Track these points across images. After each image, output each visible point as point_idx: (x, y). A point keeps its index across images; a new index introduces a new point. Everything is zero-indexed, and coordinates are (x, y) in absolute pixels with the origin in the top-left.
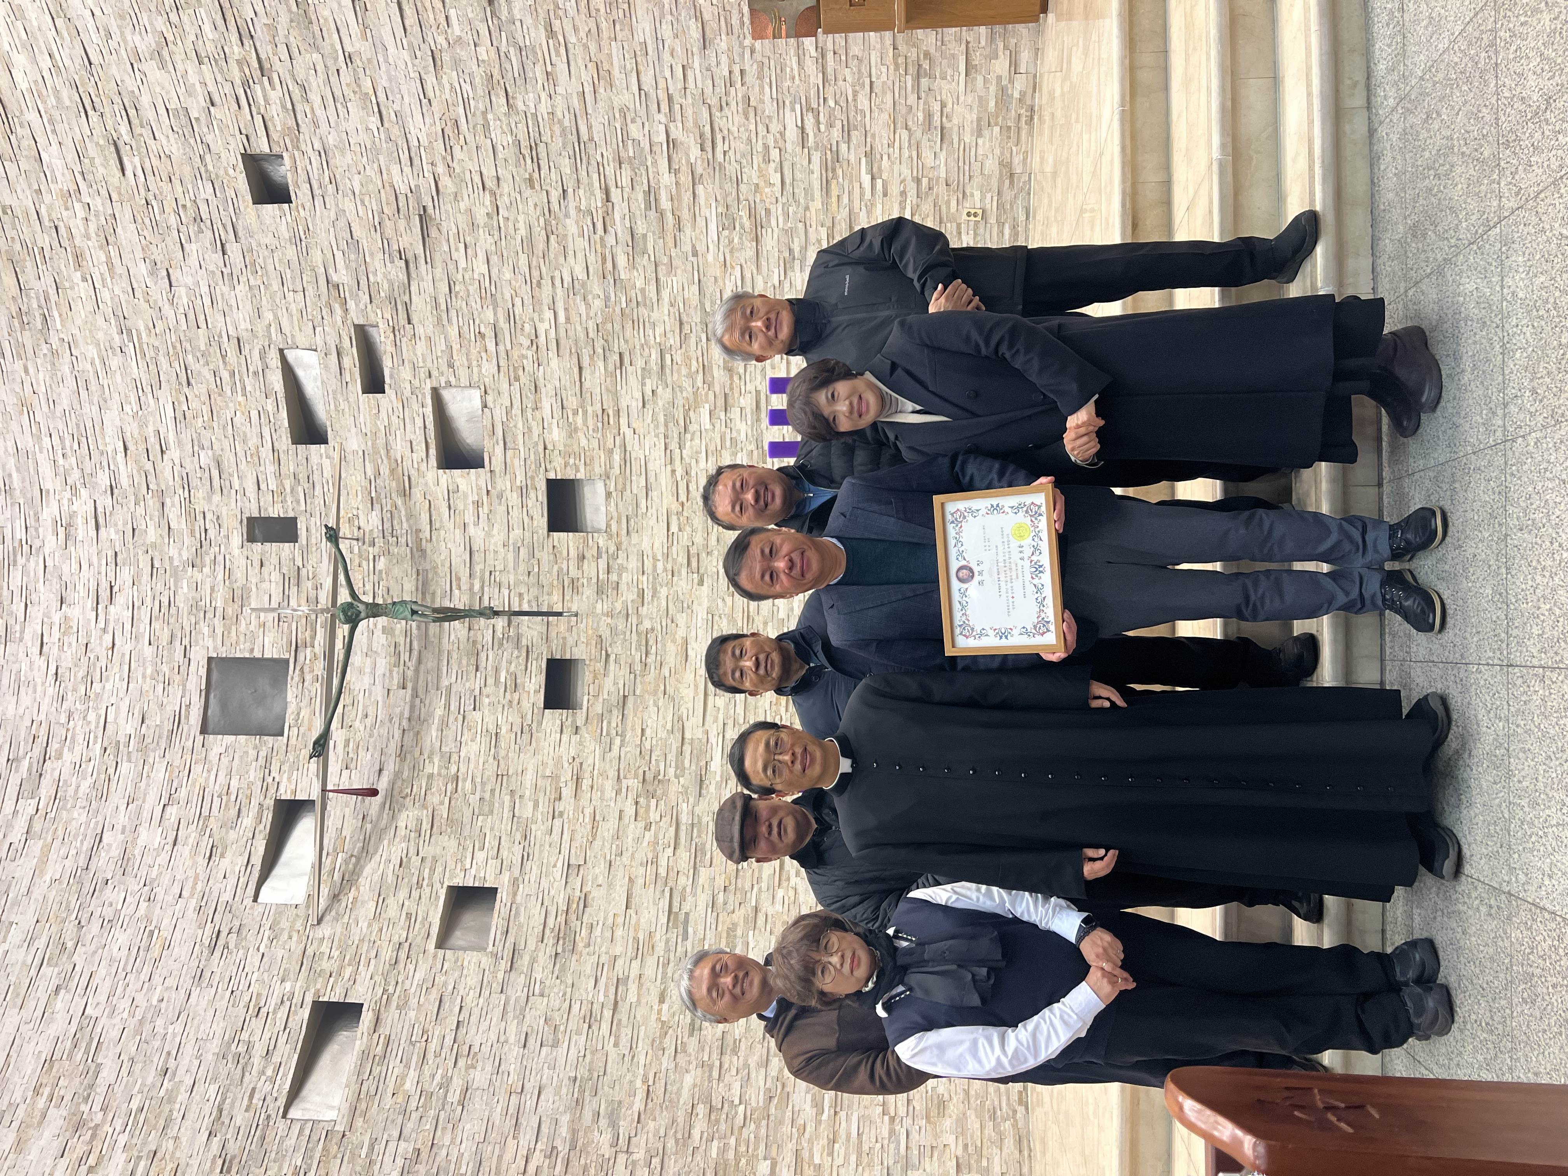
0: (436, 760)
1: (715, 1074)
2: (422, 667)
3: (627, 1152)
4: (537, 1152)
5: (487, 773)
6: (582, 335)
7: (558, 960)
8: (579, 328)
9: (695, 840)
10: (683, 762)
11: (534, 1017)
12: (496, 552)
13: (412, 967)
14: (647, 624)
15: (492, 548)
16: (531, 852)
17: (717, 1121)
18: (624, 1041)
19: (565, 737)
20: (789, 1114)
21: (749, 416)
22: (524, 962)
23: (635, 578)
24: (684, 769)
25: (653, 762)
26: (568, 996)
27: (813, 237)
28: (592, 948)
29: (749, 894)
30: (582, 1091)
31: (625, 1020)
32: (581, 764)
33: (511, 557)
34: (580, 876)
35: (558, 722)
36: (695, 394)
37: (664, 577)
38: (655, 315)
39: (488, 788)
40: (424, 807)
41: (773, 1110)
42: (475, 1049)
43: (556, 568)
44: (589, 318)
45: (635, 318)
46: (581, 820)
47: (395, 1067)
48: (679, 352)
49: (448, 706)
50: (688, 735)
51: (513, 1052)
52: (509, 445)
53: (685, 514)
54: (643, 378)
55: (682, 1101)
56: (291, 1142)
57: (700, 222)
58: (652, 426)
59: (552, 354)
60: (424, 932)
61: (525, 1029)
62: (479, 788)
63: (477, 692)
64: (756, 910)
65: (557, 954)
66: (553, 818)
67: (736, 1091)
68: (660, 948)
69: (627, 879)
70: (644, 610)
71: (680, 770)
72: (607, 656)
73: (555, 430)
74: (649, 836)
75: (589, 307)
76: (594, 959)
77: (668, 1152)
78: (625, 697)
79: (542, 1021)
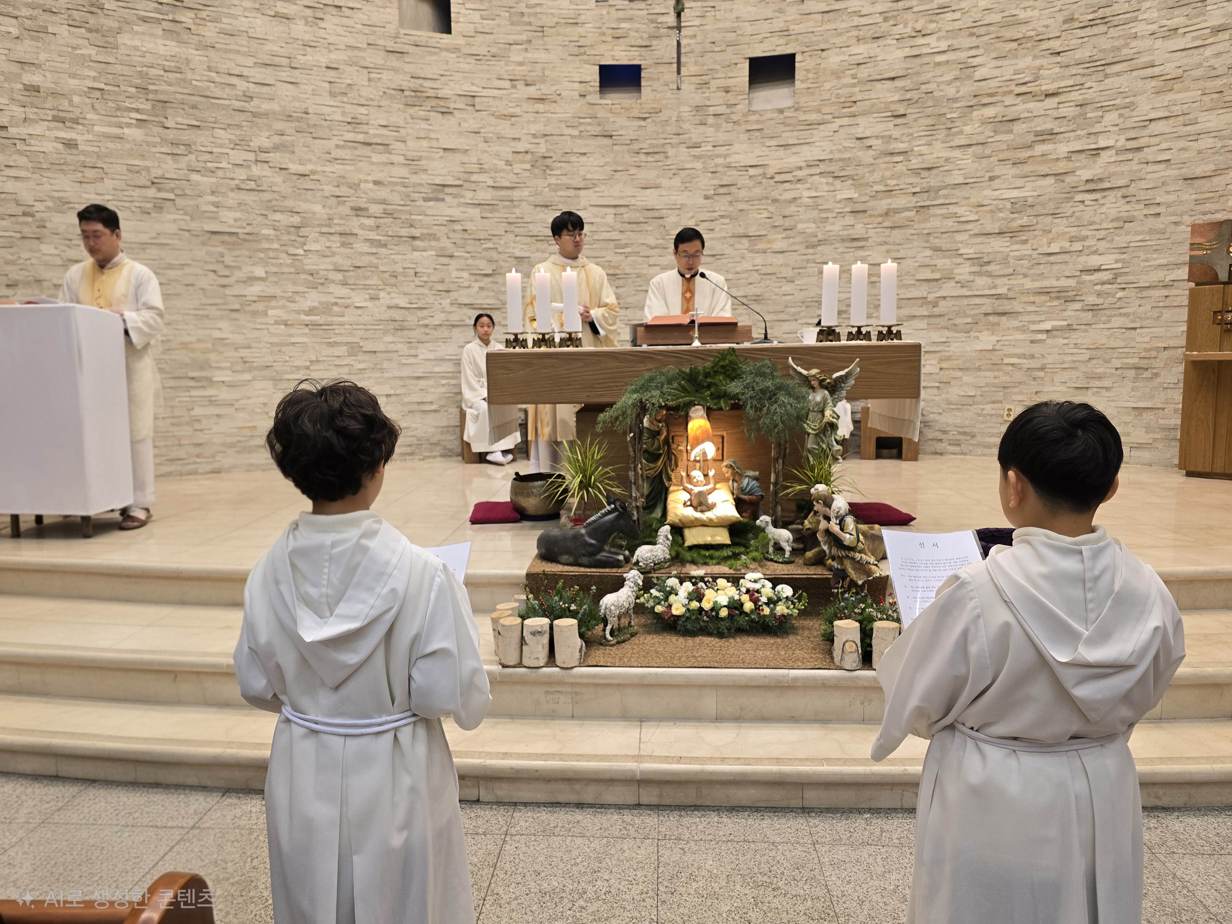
1: (324, 230)
3: (257, 161)
4: (246, 84)
5: (544, 17)
6: (923, 78)
7: (398, 92)
8: (930, 75)
9: (501, 204)
10: (560, 190)
11: (351, 75)
14: (671, 152)
15: (735, 6)
16: (482, 62)
17: (289, 233)
18: (340, 153)
19: (577, 85)
20: (302, 289)
21: (846, 232)
22: (394, 61)
23: (710, 139)
25: (560, 164)
26: (370, 103)
27: (999, 281)
28: (410, 121)
29: (462, 250)
30: (299, 120)
31: (358, 152)
32: (555, 102)
33: (729, 25)
34: (466, 107)
35: (588, 79)
36: (867, 185)
37: (711, 164)
38: (938, 145)
39: (532, 20)
41: (302, 276)
42: (321, 24)
43: (718, 67)
44: (939, 84)
45: (936, 127)
46: (510, 105)
48: (905, 168)
52: (826, 15)
53: (764, 181)
54: (882, 137)
55: (300, 203)
57: (1020, 182)
58: (841, 147)
59: (908, 52)
61: (341, 67)
63: (611, 2)
64: (451, 256)
65: (403, 91)
66: (511, 80)
67: (314, 247)
68: (415, 179)
69: (467, 148)
70: (683, 149)
71: (556, 188)
72: (645, 119)
73: (838, 59)
74: (501, 164)
75: (949, 83)
76: (402, 124)
77: (261, 194)
78: (611, 136)
79: (348, 81)
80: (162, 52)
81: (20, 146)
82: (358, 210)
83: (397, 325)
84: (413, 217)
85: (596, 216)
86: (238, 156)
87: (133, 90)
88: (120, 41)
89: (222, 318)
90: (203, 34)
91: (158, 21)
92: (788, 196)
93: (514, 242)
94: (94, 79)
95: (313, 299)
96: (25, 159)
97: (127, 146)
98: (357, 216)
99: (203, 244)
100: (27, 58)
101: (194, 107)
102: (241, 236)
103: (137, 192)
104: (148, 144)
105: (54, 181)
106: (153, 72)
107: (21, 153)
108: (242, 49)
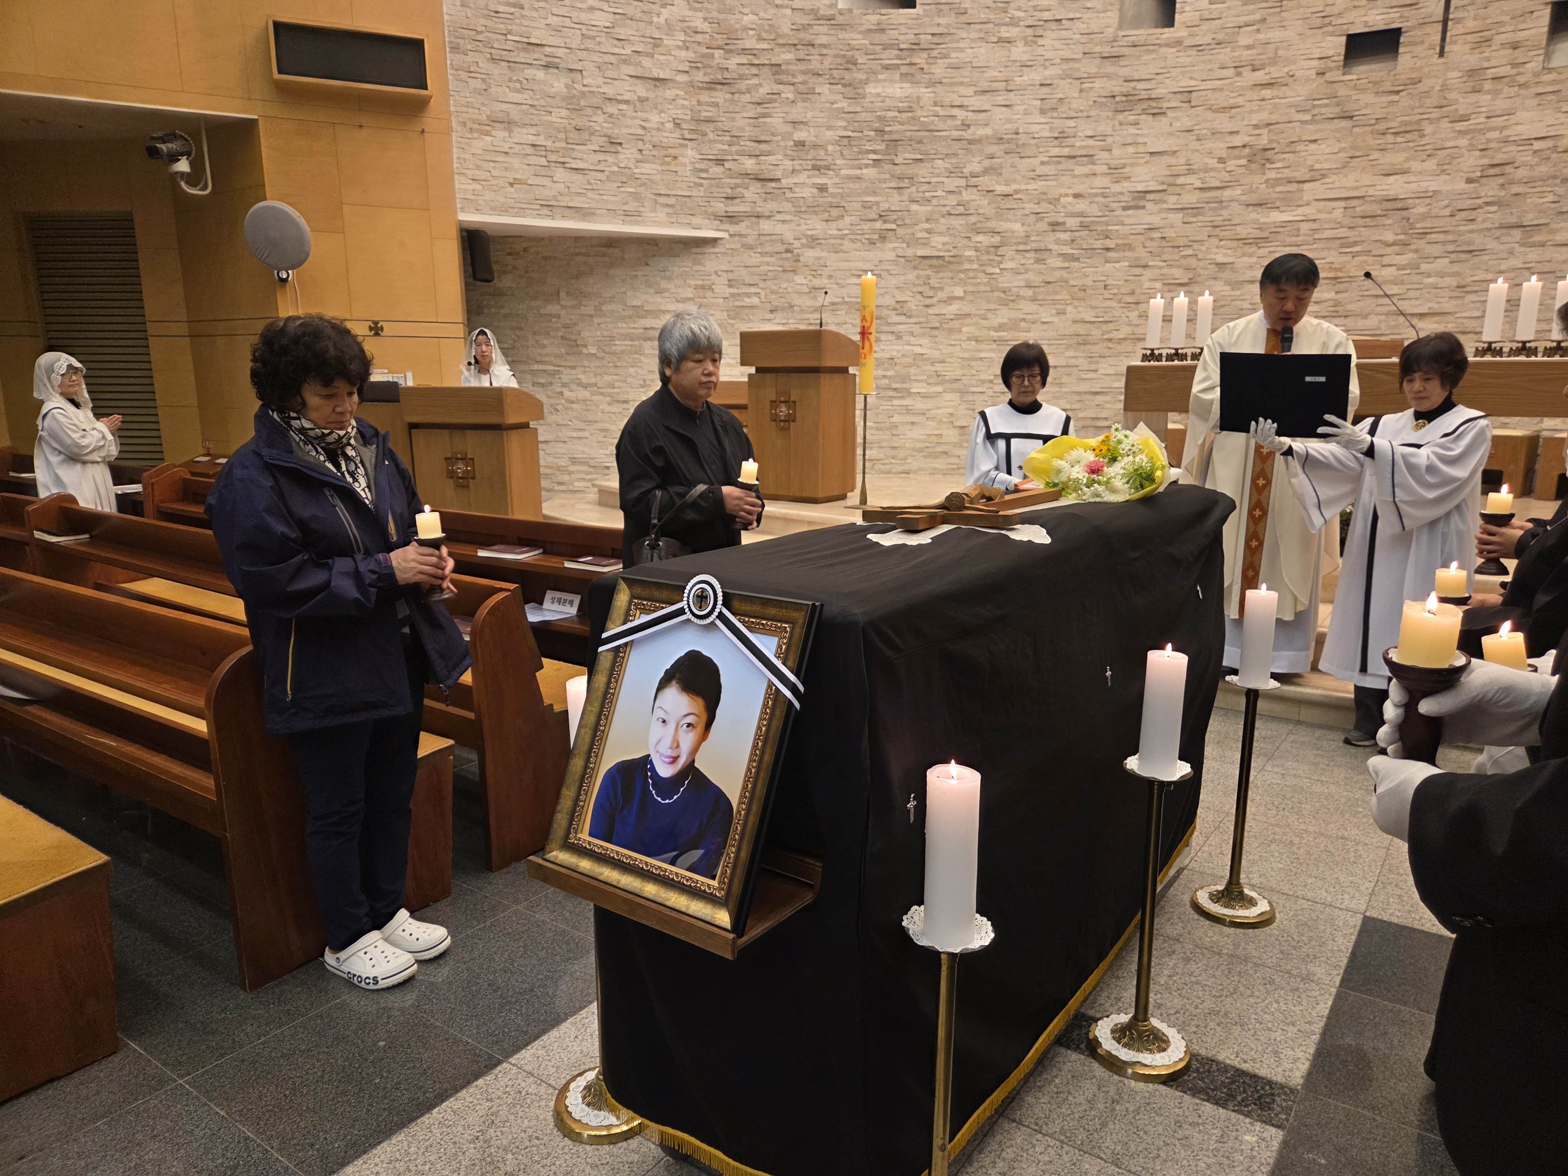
1: (1021, 247)
3: (967, 186)
4: (965, 113)
7: (1109, 99)
9: (1207, 206)
10: (1280, 185)
11: (1063, 89)
14: (1429, 129)
16: (1205, 52)
17: (988, 253)
18: (1045, 170)
19: (1315, 63)
20: (993, 306)
22: (1109, 68)
24: (1274, 186)
25: (1283, 156)
26: (1080, 114)
28: (1118, 127)
29: (1158, 259)
30: (1009, 141)
31: (1062, 167)
32: (1286, 85)
34: (1181, 105)
35: (1331, 53)
37: (1481, 140)
41: (996, 294)
42: (1040, 41)
46: (1232, 95)
50: (1306, 186)
51: (1035, 76)
55: (1002, 223)
61: (1055, 82)
65: (1114, 97)
66: (1236, 67)
67: (1009, 265)
68: (1117, 188)
69: (1176, 149)
70: (1445, 124)
71: (1273, 183)
72: (1398, 92)
74: (1213, 162)
76: (1109, 131)
77: (969, 218)
78: (1352, 117)
79: (1060, 96)
80: (898, 95)
81: (789, 194)
82: (1055, 226)
83: (1080, 339)
84: (1110, 228)
85: (1319, 211)
86: (952, 183)
87: (872, 133)
88: (867, 90)
89: (923, 335)
90: (933, 71)
91: (897, 66)
93: (1217, 247)
94: (845, 128)
95: (1004, 316)
96: (790, 205)
97: (864, 185)
98: (1054, 231)
99: (915, 268)
100: (799, 118)
101: (920, 142)
102: (947, 259)
103: (866, 226)
104: (880, 181)
105: (809, 222)
106: (890, 114)
107: (788, 200)
108: (966, 80)
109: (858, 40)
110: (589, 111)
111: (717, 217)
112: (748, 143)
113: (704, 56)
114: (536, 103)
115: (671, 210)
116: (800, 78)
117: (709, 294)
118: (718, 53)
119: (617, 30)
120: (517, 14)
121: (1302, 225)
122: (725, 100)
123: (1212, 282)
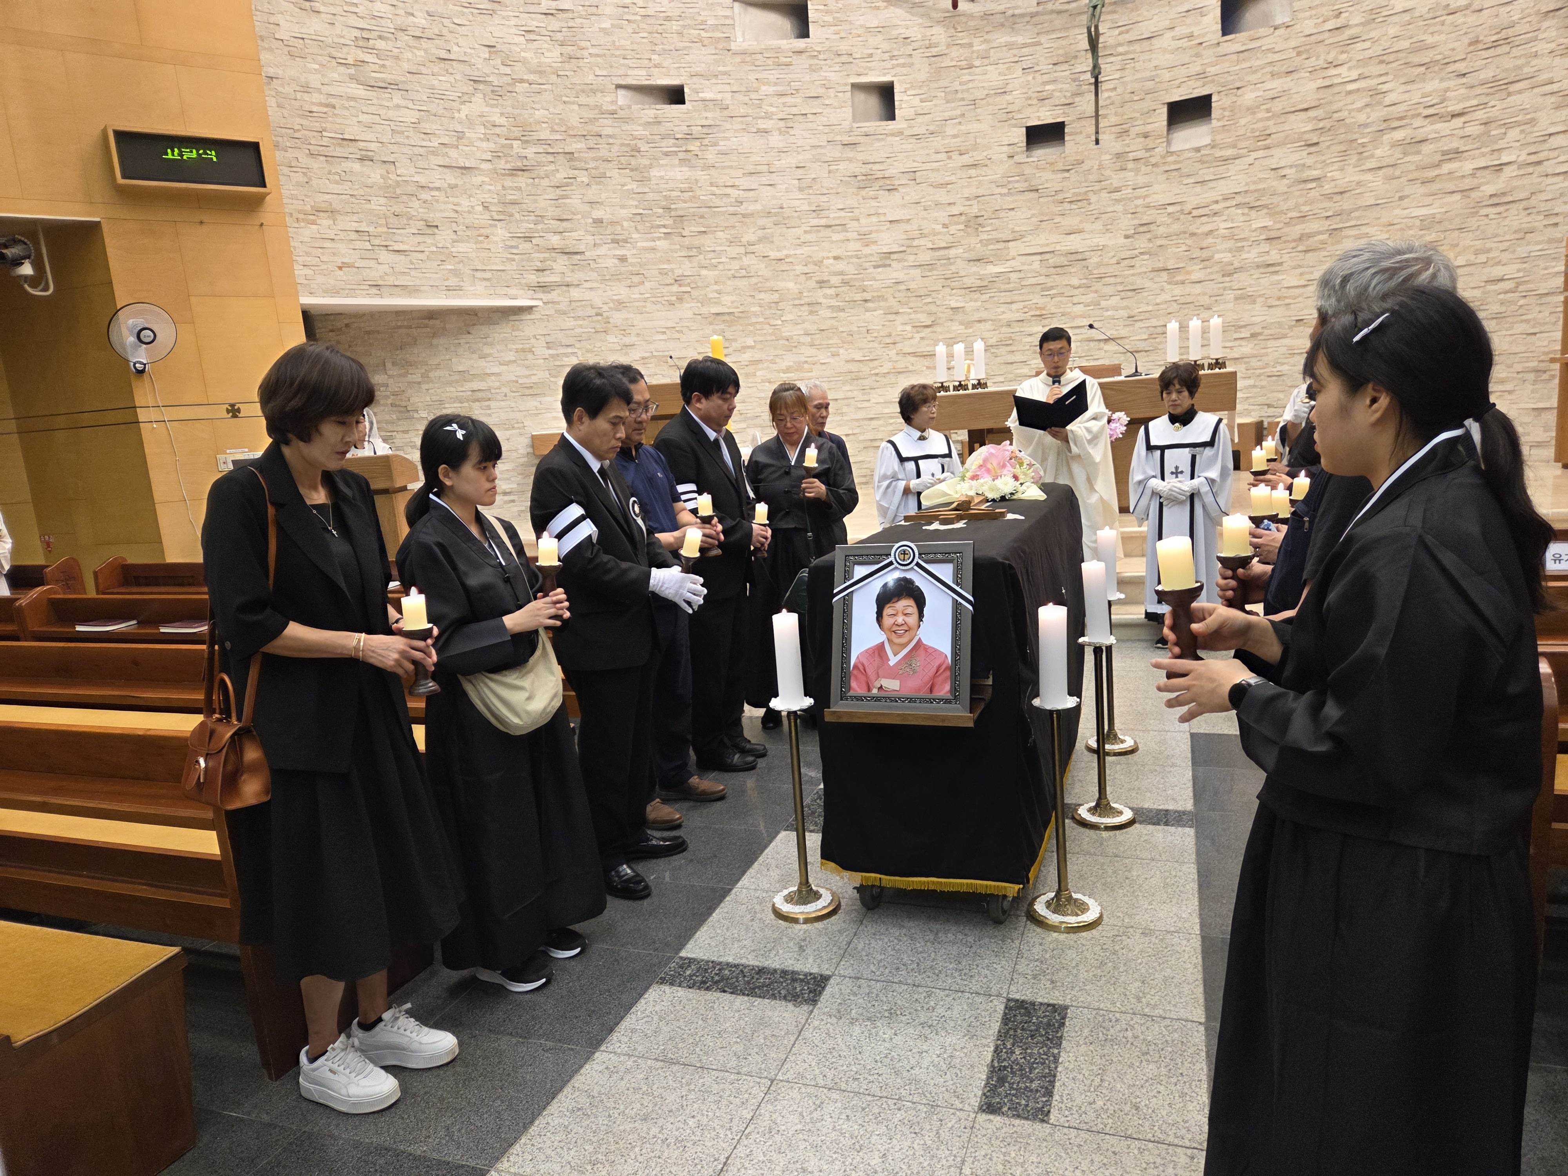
0: (983, 47)
1: (797, 302)
2: (1054, 16)
3: (746, 253)
4: (738, 192)
5: (976, 91)
6: (1335, 107)
7: (852, 178)
8: (1342, 104)
9: (938, 262)
10: (991, 244)
11: (815, 170)
12: (1150, 60)
13: (837, 68)
14: (1093, 198)
15: (1154, 56)
16: (922, 140)
17: (770, 308)
18: (808, 237)
19: (1005, 148)
20: (780, 352)
21: (1261, 259)
22: (850, 153)
23: (1130, 183)
24: (987, 245)
25: (991, 221)
26: (831, 191)
28: (862, 201)
29: (906, 306)
30: (776, 214)
31: (821, 234)
32: (986, 166)
33: (1147, 74)
34: (909, 182)
35: (1016, 141)
36: (1282, 212)
37: (1131, 206)
38: (1350, 170)
39: (965, 95)
40: (948, 46)
41: (781, 342)
42: (792, 132)
43: (1137, 115)
44: (1350, 111)
45: (1348, 153)
46: (946, 174)
47: (773, 75)
48: (1318, 194)
49: (1025, 46)
50: (1011, 244)
51: (791, 160)
52: (1241, 55)
53: (1182, 217)
54: (1296, 166)
55: (779, 283)
56: (721, 12)
57: (1429, 200)
58: (1256, 179)
59: (1320, 83)
60: (861, 70)
61: (807, 165)
62: (964, 87)
63: (1037, 68)
64: (897, 313)
65: (856, 176)
66: (947, 152)
67: (788, 317)
68: (867, 251)
69: (909, 217)
70: (1104, 194)
71: (986, 243)
72: (1068, 170)
73: (1253, 95)
74: (939, 228)
75: (1360, 110)
76: (855, 204)
77: (751, 279)
78: (1037, 190)
79: (813, 176)
80: (679, 178)
81: (593, 265)
82: (822, 283)
83: (853, 375)
84: (866, 283)
85: (1023, 264)
86: (733, 251)
87: (661, 211)
88: (651, 174)
90: (706, 157)
91: (675, 153)
92: (1206, 228)
93: (951, 295)
94: (636, 207)
96: (595, 274)
97: (659, 255)
98: (822, 287)
99: (711, 324)
100: (595, 199)
102: (737, 315)
103: (665, 290)
104: (673, 251)
105: (613, 288)
106: (674, 194)
107: (592, 270)
108: (734, 164)
109: (639, 131)
110: (405, 197)
111: (530, 287)
112: (552, 222)
113: (503, 146)
114: (355, 193)
115: (488, 284)
116: (592, 164)
117: (530, 356)
118: (516, 144)
119: (423, 125)
120: (330, 114)
121: (1012, 275)
122: (527, 185)
123: (950, 323)
